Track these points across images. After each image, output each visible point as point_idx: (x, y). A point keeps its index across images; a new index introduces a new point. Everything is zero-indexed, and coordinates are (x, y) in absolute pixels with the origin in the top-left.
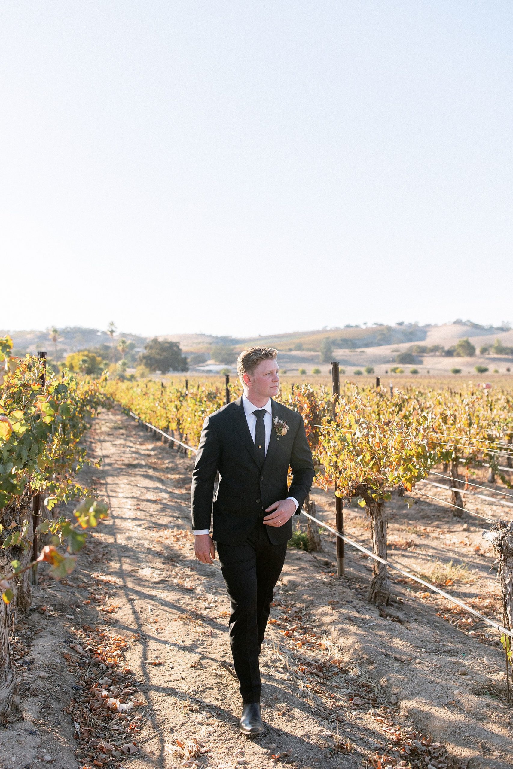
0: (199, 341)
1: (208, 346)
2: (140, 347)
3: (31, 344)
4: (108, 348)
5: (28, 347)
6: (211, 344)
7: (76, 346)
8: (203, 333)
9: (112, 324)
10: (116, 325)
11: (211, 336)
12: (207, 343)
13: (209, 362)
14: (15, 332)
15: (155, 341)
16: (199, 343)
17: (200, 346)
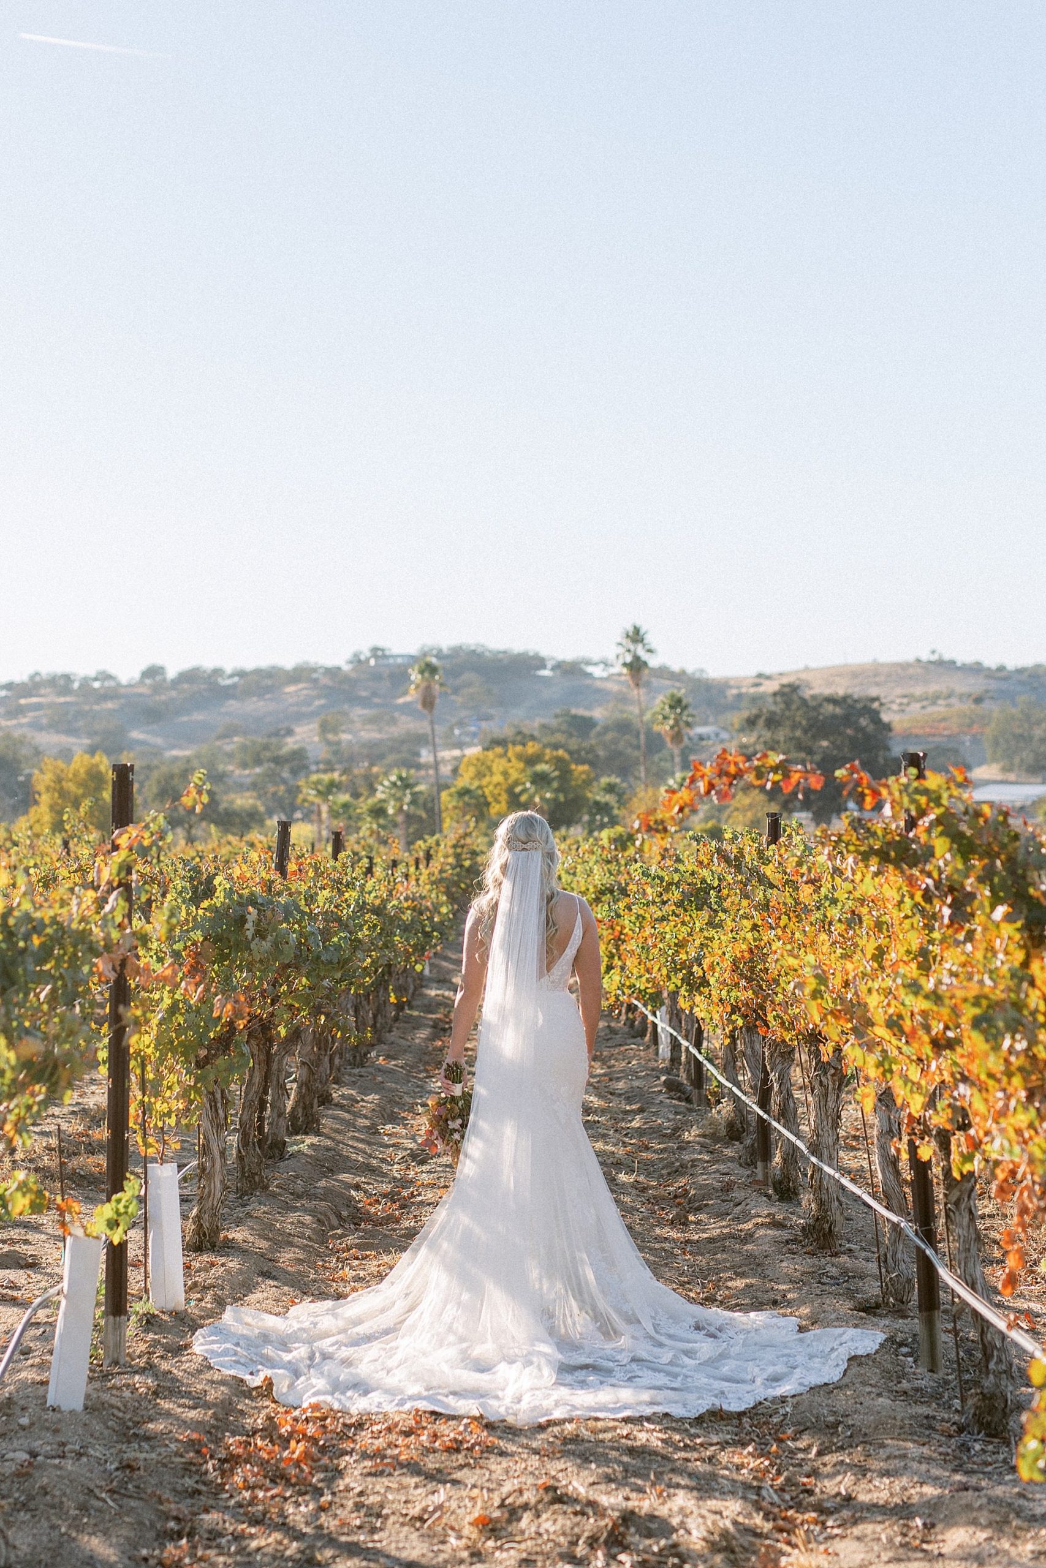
0: (933, 688)
1: (968, 706)
2: (705, 723)
3: (299, 717)
4: (584, 725)
5: (290, 732)
6: (978, 700)
7: (461, 724)
8: (947, 657)
9: (636, 636)
10: (651, 639)
11: (976, 669)
12: (961, 697)
13: (979, 773)
14: (241, 674)
15: (789, 693)
16: (934, 699)
17: (940, 709)
